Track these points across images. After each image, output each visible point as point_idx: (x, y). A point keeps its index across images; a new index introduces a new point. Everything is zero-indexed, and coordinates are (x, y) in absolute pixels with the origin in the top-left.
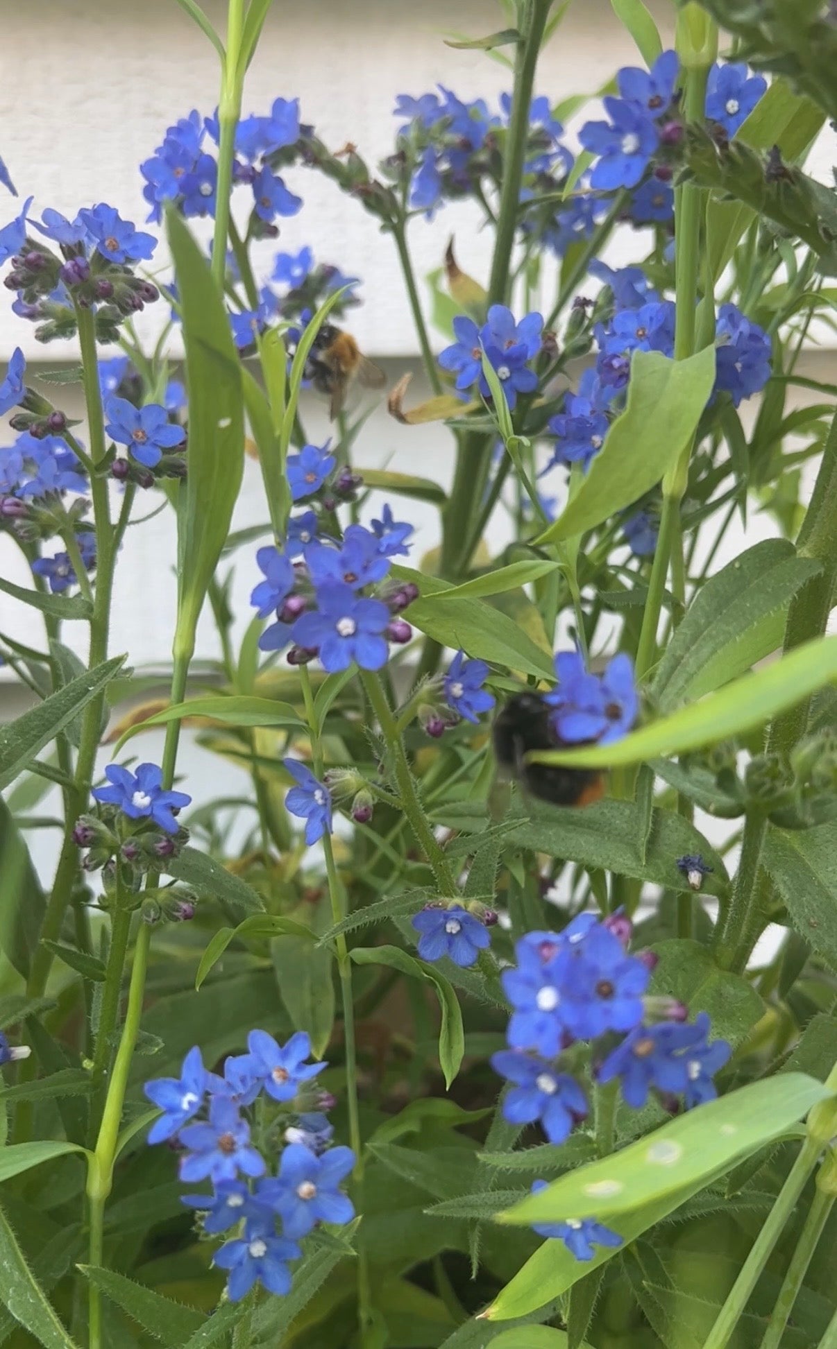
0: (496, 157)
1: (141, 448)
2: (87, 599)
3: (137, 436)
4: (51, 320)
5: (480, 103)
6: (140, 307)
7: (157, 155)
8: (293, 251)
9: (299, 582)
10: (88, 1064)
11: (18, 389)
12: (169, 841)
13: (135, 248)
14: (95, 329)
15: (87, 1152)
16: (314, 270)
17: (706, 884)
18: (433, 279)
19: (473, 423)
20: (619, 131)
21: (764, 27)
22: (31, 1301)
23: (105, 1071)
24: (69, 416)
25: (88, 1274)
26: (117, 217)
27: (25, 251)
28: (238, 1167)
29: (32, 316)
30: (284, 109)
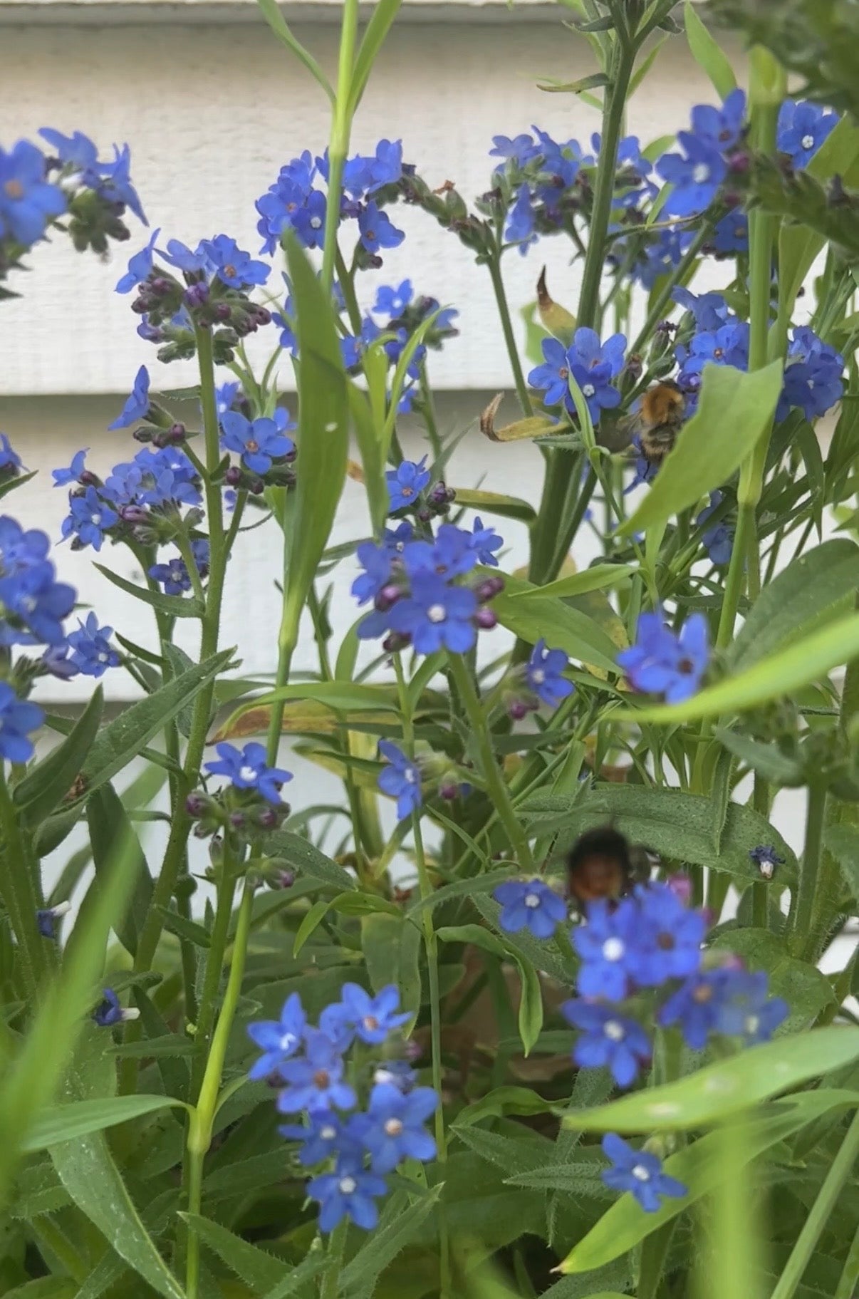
0: (587, 194)
1: (253, 457)
2: (201, 600)
3: (250, 446)
4: (172, 342)
5: (574, 143)
6: (255, 329)
7: (271, 192)
8: (395, 285)
9: (394, 574)
10: (191, 1028)
11: (142, 402)
12: (272, 812)
13: (251, 275)
14: (212, 350)
15: (189, 1107)
16: (413, 302)
17: (778, 874)
18: (527, 313)
19: (561, 441)
20: (692, 162)
21: (823, 67)
22: (136, 1240)
23: (207, 1037)
24: (188, 430)
25: (188, 1221)
26: (235, 248)
27: (152, 278)
28: (331, 1100)
29: (155, 339)
30: (388, 150)
